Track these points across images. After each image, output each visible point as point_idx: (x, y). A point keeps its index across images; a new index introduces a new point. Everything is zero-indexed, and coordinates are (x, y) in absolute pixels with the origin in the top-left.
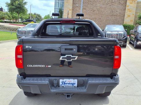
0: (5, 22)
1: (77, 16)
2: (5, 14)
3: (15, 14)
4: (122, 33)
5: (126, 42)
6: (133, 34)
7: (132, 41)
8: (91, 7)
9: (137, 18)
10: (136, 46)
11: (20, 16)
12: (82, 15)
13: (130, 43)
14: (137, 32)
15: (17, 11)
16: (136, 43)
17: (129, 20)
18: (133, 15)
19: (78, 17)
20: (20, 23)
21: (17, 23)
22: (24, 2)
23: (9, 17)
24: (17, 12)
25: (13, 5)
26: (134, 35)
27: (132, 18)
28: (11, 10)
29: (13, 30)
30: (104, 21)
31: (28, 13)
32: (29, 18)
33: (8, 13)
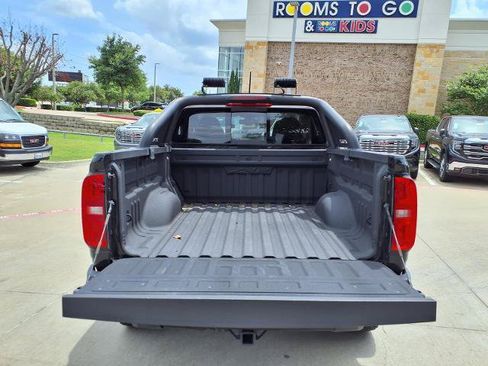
0: (89, 110)
1: (275, 86)
2: (87, 89)
3: (114, 90)
4: (406, 137)
5: (416, 164)
6: (435, 142)
7: (433, 159)
8: (318, 68)
9: (445, 97)
10: (446, 174)
11: (126, 94)
12: (292, 84)
13: (428, 166)
14: (447, 135)
15: (117, 81)
16: (445, 166)
17: (423, 103)
18: (434, 87)
19: (279, 90)
20: (128, 111)
21: (119, 111)
22: (136, 56)
23: (98, 95)
24: (119, 83)
25: (108, 65)
26: (440, 143)
27: (432, 96)
28: (103, 78)
29: (106, 132)
30: (354, 105)
31: (148, 86)
32: (152, 98)
33: (97, 85)
